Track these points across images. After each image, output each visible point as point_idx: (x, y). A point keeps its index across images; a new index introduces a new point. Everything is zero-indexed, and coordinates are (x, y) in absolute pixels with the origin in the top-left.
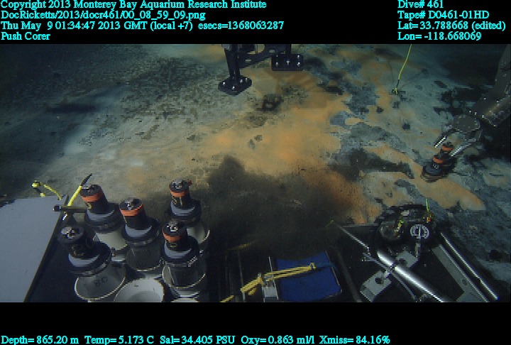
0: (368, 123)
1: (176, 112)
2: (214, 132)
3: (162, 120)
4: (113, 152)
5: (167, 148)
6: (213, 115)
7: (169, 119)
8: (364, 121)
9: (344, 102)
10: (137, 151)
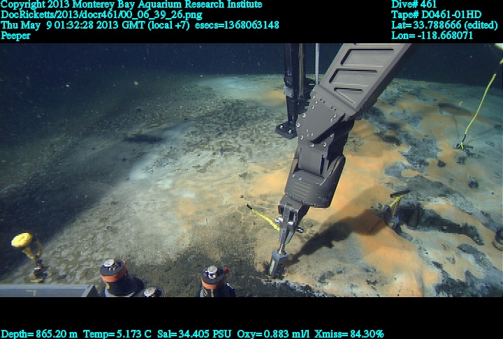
0: (427, 177)
1: (232, 149)
2: (265, 172)
3: (218, 156)
4: (170, 181)
5: (219, 182)
6: (267, 155)
7: (226, 156)
8: (423, 175)
9: (402, 153)
10: (191, 183)
